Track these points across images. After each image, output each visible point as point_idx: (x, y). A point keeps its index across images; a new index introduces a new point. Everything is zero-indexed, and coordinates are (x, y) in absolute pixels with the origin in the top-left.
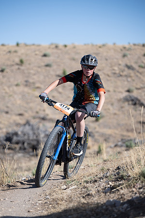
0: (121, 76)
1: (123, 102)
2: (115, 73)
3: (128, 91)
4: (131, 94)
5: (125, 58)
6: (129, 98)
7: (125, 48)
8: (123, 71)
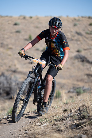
0: (72, 40)
1: (74, 59)
2: (68, 38)
3: (78, 51)
5: (76, 27)
6: (78, 57)
7: (75, 19)
8: (74, 36)
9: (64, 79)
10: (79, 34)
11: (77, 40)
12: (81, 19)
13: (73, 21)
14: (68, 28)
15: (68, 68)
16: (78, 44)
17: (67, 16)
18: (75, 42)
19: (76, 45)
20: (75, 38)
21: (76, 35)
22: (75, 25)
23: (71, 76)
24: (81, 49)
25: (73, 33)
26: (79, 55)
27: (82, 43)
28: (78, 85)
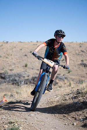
0: (79, 55)
1: (80, 65)
2: (76, 54)
3: (82, 61)
4: (83, 62)
5: (81, 48)
6: (82, 64)
7: (81, 43)
8: (80, 53)
9: (74, 76)
10: (82, 51)
11: (81, 55)
12: (84, 43)
13: (79, 44)
14: (77, 48)
15: (76, 70)
16: (82, 57)
17: (76, 42)
18: (80, 56)
19: (81, 58)
20: (81, 54)
21: (81, 52)
22: (80, 47)
23: (78, 74)
24: (83, 60)
25: (79, 51)
26: (83, 63)
27: (84, 57)
28: (82, 79)
